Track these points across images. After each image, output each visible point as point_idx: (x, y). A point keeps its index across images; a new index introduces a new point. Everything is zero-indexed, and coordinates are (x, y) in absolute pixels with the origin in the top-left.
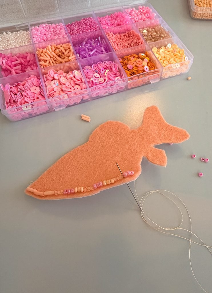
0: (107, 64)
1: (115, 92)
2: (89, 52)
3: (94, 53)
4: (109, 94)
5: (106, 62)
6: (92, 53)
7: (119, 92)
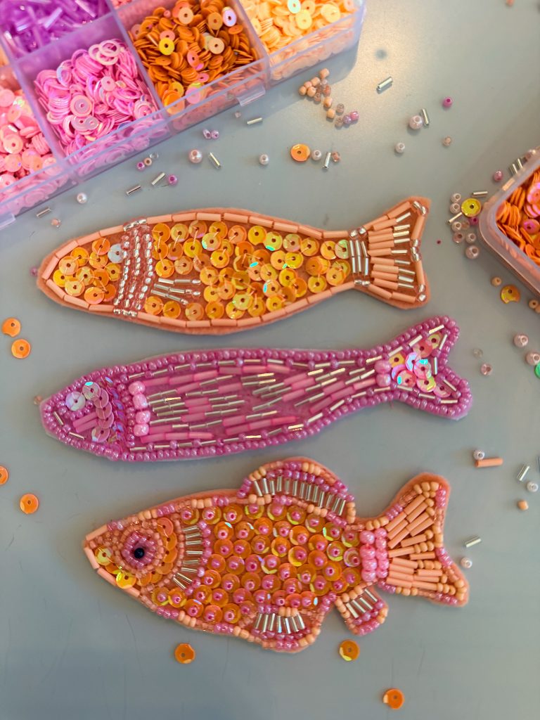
0: (103, 56)
1: (144, 147)
2: (39, 17)
3: (57, 22)
4: (126, 155)
5: (100, 46)
6: (48, 22)
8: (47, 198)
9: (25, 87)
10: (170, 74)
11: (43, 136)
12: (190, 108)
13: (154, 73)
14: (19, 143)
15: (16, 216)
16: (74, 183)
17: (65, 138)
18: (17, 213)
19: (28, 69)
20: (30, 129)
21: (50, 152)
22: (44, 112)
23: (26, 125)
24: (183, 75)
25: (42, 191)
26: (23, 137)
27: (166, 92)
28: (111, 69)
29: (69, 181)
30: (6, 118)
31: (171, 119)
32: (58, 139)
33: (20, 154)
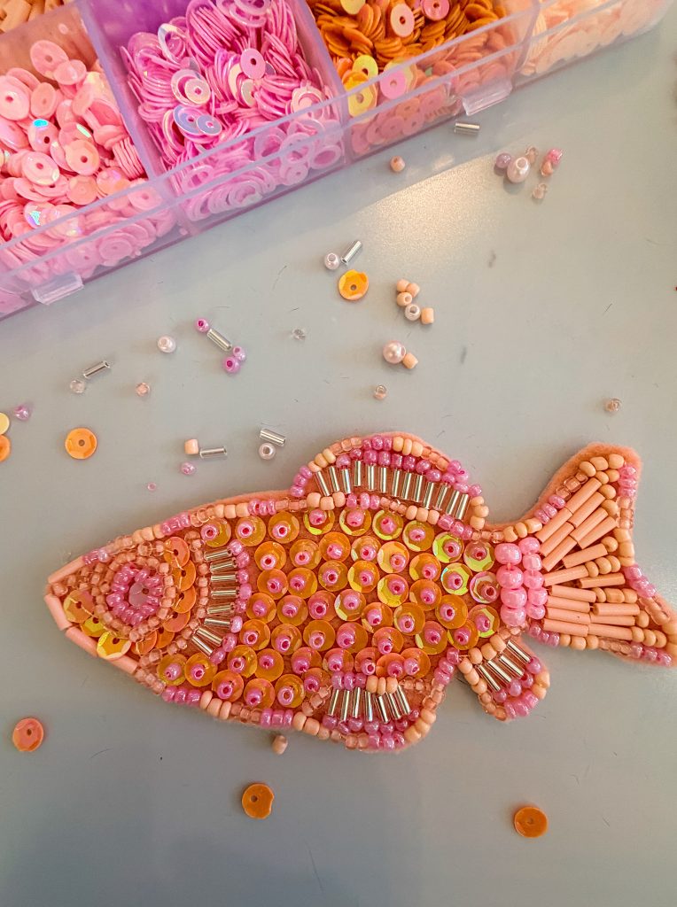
0: (239, 11)
1: (299, 180)
7: (313, 178)
8: (139, 254)
9: (104, 59)
10: (354, 45)
11: (132, 143)
12: (385, 107)
13: (327, 43)
14: (95, 158)
15: (85, 282)
16: (184, 232)
17: (169, 151)
18: (88, 275)
19: (112, 28)
20: (110, 129)
21: (144, 175)
22: (137, 101)
23: (103, 123)
24: (376, 46)
25: (128, 239)
26: (100, 147)
27: (348, 73)
28: (253, 35)
29: (176, 228)
30: (71, 109)
31: (352, 123)
32: (159, 153)
33: (95, 176)
